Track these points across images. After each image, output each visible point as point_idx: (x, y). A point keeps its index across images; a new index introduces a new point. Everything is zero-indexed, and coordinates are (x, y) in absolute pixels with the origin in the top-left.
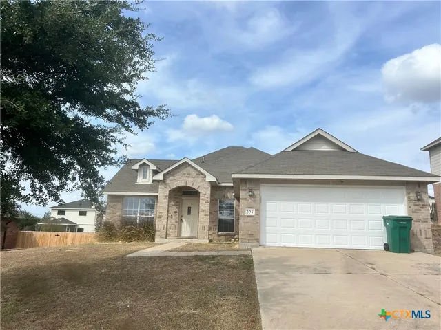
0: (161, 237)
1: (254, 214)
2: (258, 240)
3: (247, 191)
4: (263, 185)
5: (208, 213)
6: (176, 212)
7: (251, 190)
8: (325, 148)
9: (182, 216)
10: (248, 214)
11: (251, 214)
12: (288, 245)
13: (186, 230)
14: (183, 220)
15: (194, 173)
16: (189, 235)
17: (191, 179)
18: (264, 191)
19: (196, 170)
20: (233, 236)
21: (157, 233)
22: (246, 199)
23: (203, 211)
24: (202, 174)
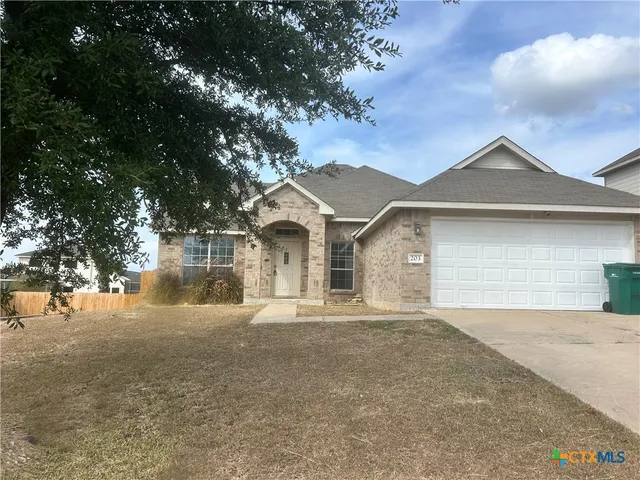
0: (252, 296)
1: (422, 261)
2: (428, 299)
3: (413, 227)
4: (433, 218)
5: (322, 262)
6: (267, 260)
7: (417, 226)
8: (508, 165)
9: (275, 266)
10: (414, 262)
11: (417, 262)
12: (470, 306)
13: (282, 286)
14: (278, 272)
15: (300, 202)
16: (286, 294)
17: (294, 210)
18: (435, 227)
19: (304, 196)
20: (353, 295)
21: (245, 291)
22: (409, 239)
23: (315, 258)
24: (313, 203)
